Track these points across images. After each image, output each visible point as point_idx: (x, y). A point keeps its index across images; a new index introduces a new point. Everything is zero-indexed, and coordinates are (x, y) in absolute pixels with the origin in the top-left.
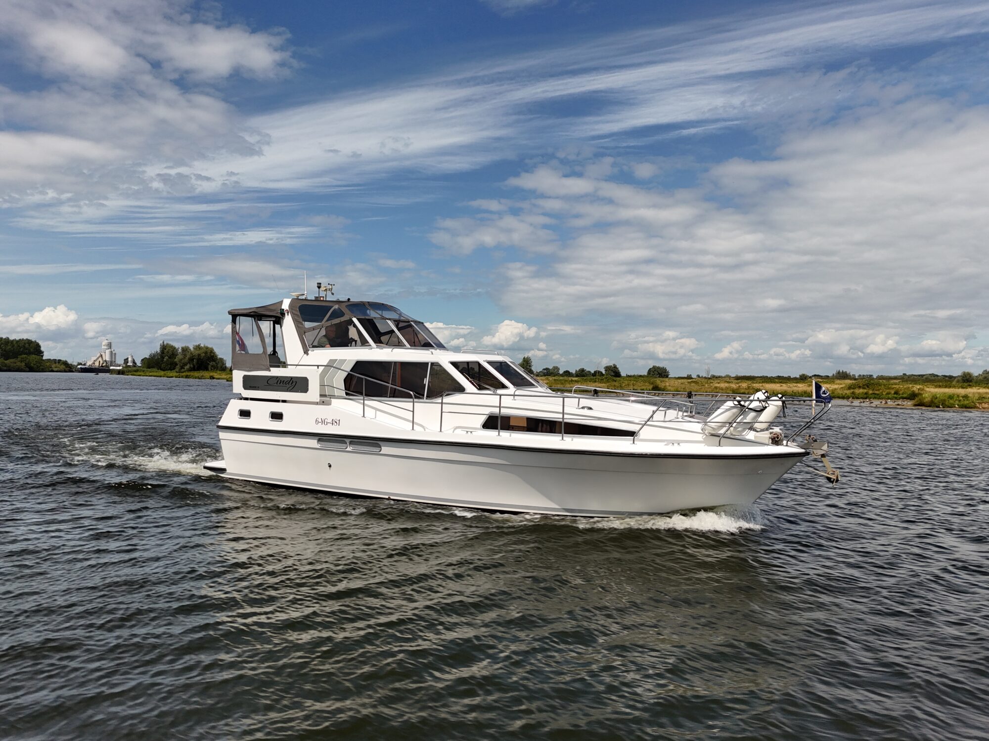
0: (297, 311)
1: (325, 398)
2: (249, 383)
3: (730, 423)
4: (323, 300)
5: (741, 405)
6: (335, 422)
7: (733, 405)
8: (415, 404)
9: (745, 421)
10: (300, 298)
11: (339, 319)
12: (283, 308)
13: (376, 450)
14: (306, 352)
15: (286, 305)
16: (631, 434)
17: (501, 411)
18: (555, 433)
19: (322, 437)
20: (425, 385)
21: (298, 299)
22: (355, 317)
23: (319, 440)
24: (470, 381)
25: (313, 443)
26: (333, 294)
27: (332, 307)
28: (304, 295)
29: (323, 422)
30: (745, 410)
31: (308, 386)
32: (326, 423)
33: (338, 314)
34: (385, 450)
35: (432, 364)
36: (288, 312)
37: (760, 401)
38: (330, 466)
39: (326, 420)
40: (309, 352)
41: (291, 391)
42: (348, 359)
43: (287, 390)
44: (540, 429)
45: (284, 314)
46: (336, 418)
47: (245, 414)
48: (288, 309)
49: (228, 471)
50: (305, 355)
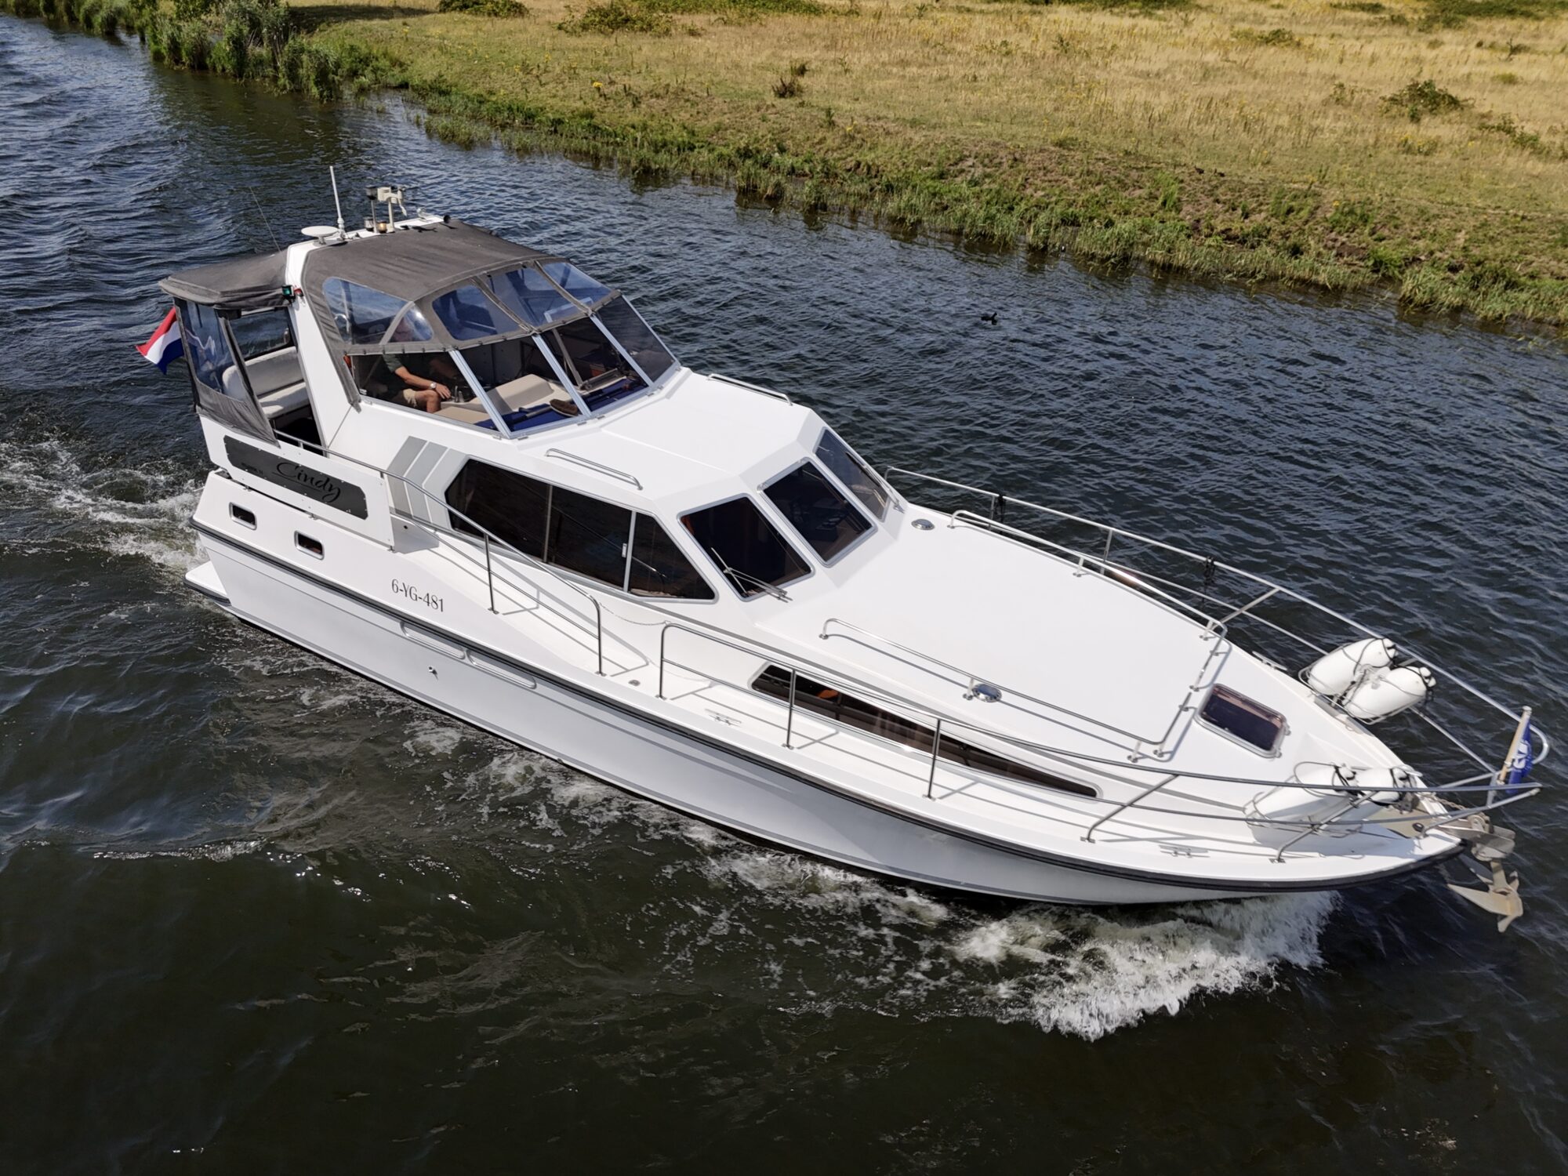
0: (319, 294)
12: (288, 282)
14: (354, 403)
15: (292, 275)
16: (1083, 790)
19: (406, 620)
20: (625, 560)
22: (456, 347)
23: (402, 626)
24: (728, 576)
25: (394, 625)
29: (408, 591)
31: (365, 506)
32: (414, 597)
34: (543, 688)
35: (638, 515)
36: (302, 296)
38: (434, 672)
39: (413, 591)
40: (362, 404)
41: (330, 503)
43: (322, 500)
45: (294, 298)
48: (299, 286)
49: (234, 605)
50: (354, 411)
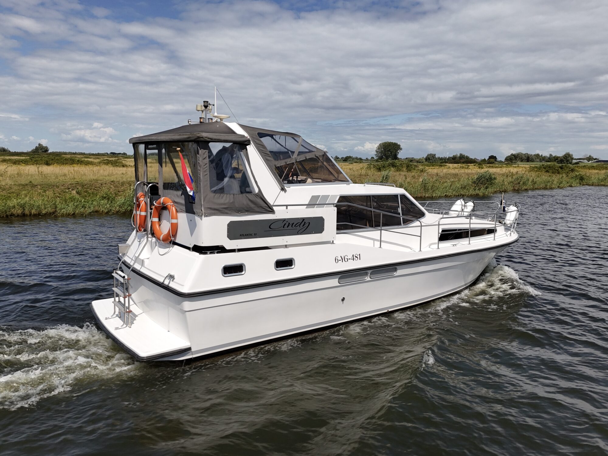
2: (236, 231)
6: (355, 257)
14: (283, 188)
19: (343, 274)
23: (341, 278)
25: (334, 282)
29: (343, 259)
31: (323, 225)
32: (346, 260)
34: (400, 272)
35: (400, 195)
39: (346, 257)
41: (301, 234)
43: (298, 233)
46: (357, 253)
47: (233, 269)
49: (193, 350)
50: (283, 193)
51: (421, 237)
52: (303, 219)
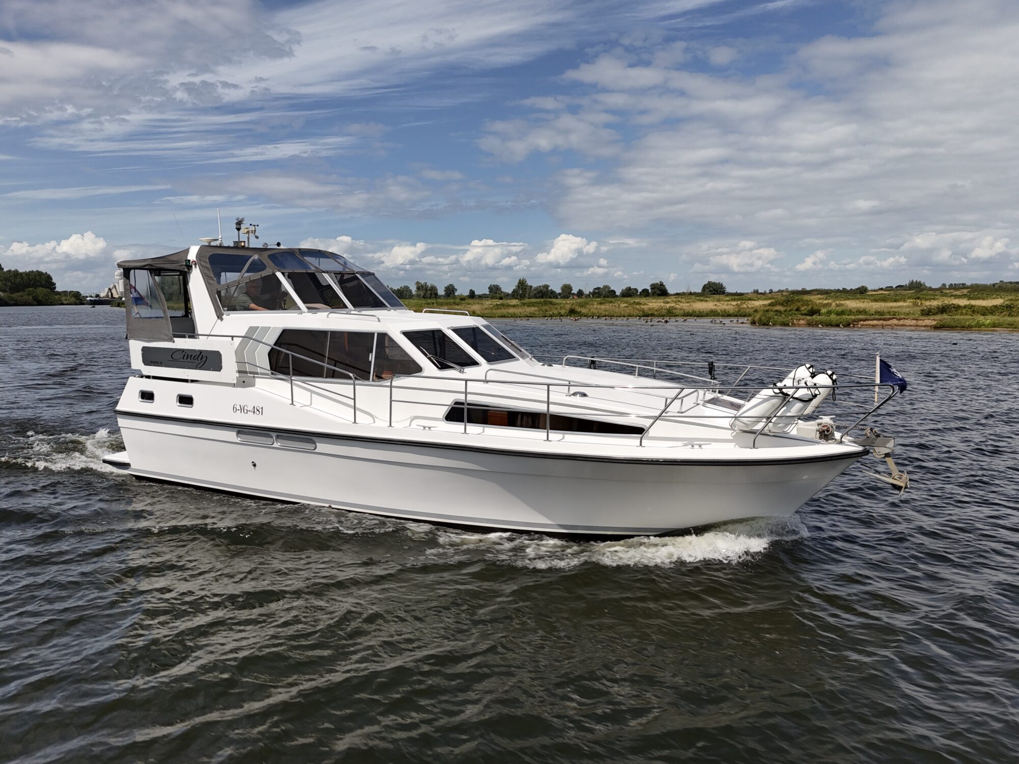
0: (205, 262)
1: (245, 378)
2: (150, 357)
3: (768, 418)
4: (244, 246)
5: (783, 393)
6: (257, 410)
7: (773, 394)
8: (356, 387)
9: (789, 414)
10: (213, 244)
11: (260, 273)
12: (189, 258)
13: (310, 446)
14: (220, 317)
15: (192, 256)
16: (638, 431)
17: (468, 399)
18: (538, 428)
19: (241, 429)
20: (371, 363)
21: (210, 246)
22: (279, 271)
23: (238, 433)
24: (429, 359)
25: (231, 435)
26: (257, 237)
27: (251, 257)
28: (217, 240)
29: (242, 409)
30: (788, 401)
31: (221, 362)
32: (245, 411)
33: (256, 267)
34: (322, 447)
35: (379, 334)
36: (195, 264)
37: (809, 388)
38: (255, 465)
39: (246, 408)
40: (224, 317)
41: (201, 368)
42: (272, 326)
43: (196, 368)
44: (519, 422)
45: (191, 266)
46: (258, 405)
47: (147, 396)
48: (195, 259)
49: (132, 467)
50: (219, 321)
51: (354, 399)
52: (201, 352)
